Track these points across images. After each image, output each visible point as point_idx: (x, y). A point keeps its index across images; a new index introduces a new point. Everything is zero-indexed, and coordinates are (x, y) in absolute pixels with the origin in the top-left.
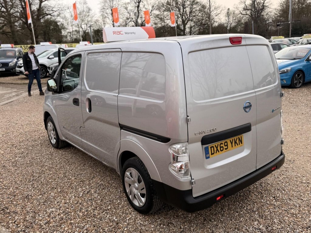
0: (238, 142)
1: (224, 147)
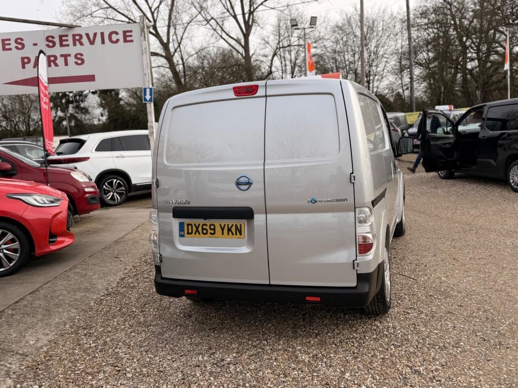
0: (233, 229)
1: (209, 231)
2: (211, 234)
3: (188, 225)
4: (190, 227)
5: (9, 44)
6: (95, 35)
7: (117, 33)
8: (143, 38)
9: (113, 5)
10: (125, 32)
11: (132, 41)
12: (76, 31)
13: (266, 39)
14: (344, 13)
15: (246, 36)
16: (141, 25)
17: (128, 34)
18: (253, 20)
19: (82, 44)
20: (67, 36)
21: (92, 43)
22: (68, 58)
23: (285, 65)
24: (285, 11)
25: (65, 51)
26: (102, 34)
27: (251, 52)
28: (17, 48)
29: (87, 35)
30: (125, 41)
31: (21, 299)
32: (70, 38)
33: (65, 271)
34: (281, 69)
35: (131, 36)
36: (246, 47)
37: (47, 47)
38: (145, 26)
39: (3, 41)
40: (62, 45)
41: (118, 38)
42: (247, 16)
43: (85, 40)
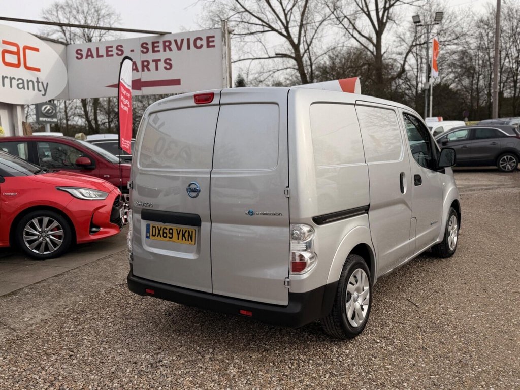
1: (168, 235)
2: (169, 237)
3: (153, 227)
4: (154, 229)
5: (112, 51)
6: (182, 40)
7: (201, 39)
8: (223, 43)
9: (248, 9)
10: (208, 38)
11: (214, 46)
12: (166, 38)
13: (402, 36)
14: (491, 6)
15: (379, 34)
16: (223, 30)
17: (210, 39)
18: (388, 18)
19: (170, 50)
20: (158, 42)
21: (179, 48)
22: (159, 63)
23: (422, 63)
24: (424, 7)
25: (156, 56)
26: (188, 40)
27: (383, 51)
28: (117, 54)
29: (176, 41)
30: (208, 46)
31: (43, 280)
32: (161, 45)
33: (99, 260)
34: (416, 67)
35: (213, 41)
36: (378, 46)
37: (142, 54)
38: (226, 32)
39: (107, 48)
40: (154, 51)
41: (202, 44)
42: (381, 14)
43: (173, 46)
